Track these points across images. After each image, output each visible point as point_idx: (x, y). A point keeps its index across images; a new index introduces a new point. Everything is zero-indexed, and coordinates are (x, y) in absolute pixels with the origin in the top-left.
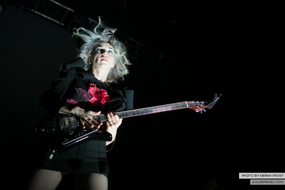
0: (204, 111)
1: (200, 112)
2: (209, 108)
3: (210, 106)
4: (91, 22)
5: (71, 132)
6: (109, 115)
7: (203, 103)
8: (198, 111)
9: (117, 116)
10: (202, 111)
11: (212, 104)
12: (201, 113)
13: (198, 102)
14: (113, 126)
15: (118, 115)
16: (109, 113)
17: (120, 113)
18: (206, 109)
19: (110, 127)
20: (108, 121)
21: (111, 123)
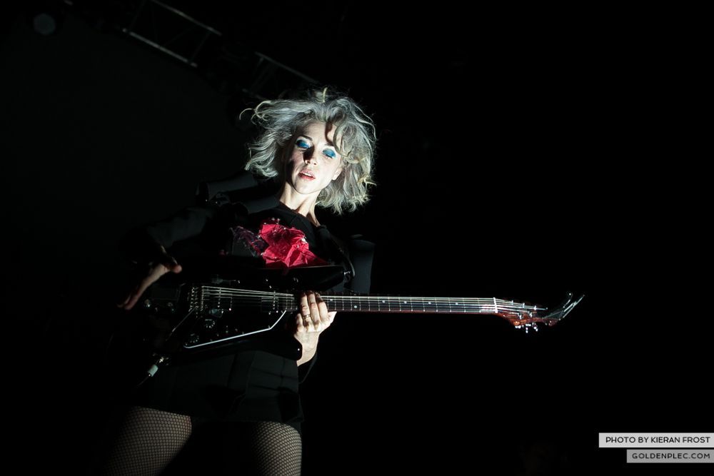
0: (535, 328)
1: (523, 329)
2: (548, 322)
3: (551, 320)
4: (261, 60)
5: (210, 323)
6: (305, 299)
7: (535, 308)
8: (520, 327)
9: (323, 306)
10: (528, 327)
11: (556, 317)
12: (527, 332)
13: (524, 304)
14: (311, 328)
15: (326, 303)
16: (308, 296)
17: (332, 298)
18: (539, 324)
19: (303, 327)
20: (300, 311)
21: (308, 319)
